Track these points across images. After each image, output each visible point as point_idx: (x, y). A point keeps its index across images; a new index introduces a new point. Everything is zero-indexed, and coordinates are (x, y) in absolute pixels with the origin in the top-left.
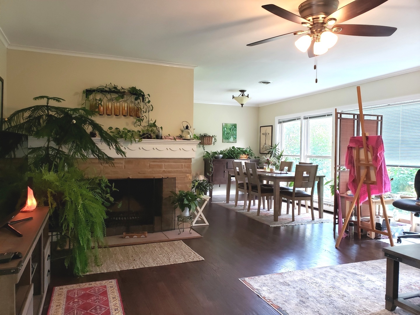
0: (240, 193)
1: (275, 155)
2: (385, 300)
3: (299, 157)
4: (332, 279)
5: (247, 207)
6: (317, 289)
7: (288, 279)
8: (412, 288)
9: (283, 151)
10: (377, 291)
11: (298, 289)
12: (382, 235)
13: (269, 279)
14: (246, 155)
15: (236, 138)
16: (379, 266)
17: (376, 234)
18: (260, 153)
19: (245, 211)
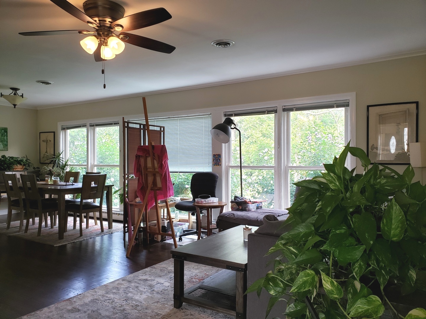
0: (13, 212)
1: (58, 165)
2: (173, 299)
3: (86, 167)
4: (125, 291)
5: (24, 228)
6: (110, 306)
7: (77, 304)
8: (193, 282)
9: (68, 160)
10: (166, 291)
11: (89, 312)
12: (167, 237)
13: (54, 310)
14: (22, 165)
15: (7, 145)
16: (166, 267)
17: (162, 237)
18: (40, 163)
19: (22, 233)
